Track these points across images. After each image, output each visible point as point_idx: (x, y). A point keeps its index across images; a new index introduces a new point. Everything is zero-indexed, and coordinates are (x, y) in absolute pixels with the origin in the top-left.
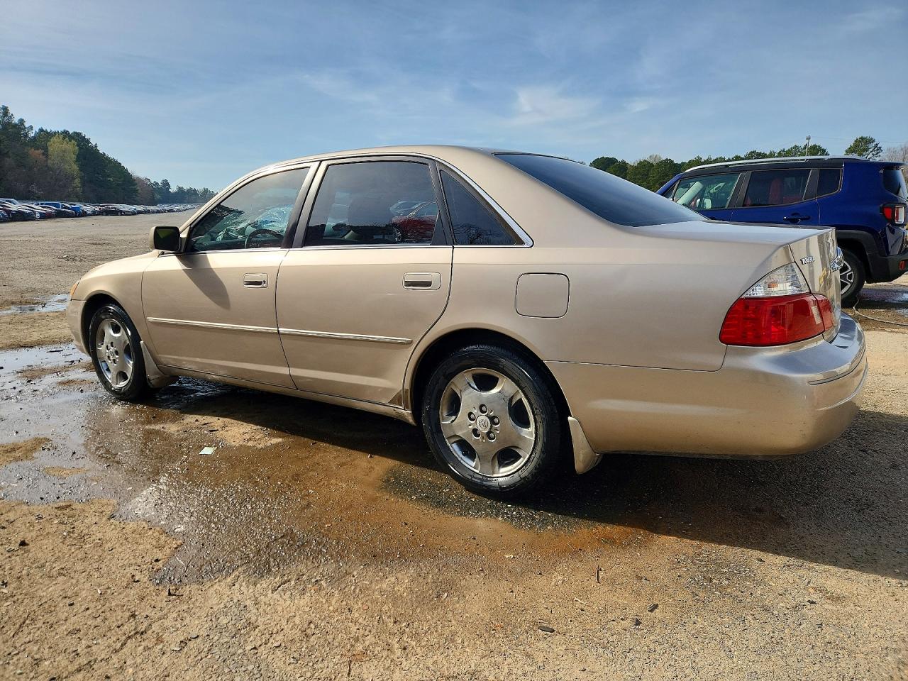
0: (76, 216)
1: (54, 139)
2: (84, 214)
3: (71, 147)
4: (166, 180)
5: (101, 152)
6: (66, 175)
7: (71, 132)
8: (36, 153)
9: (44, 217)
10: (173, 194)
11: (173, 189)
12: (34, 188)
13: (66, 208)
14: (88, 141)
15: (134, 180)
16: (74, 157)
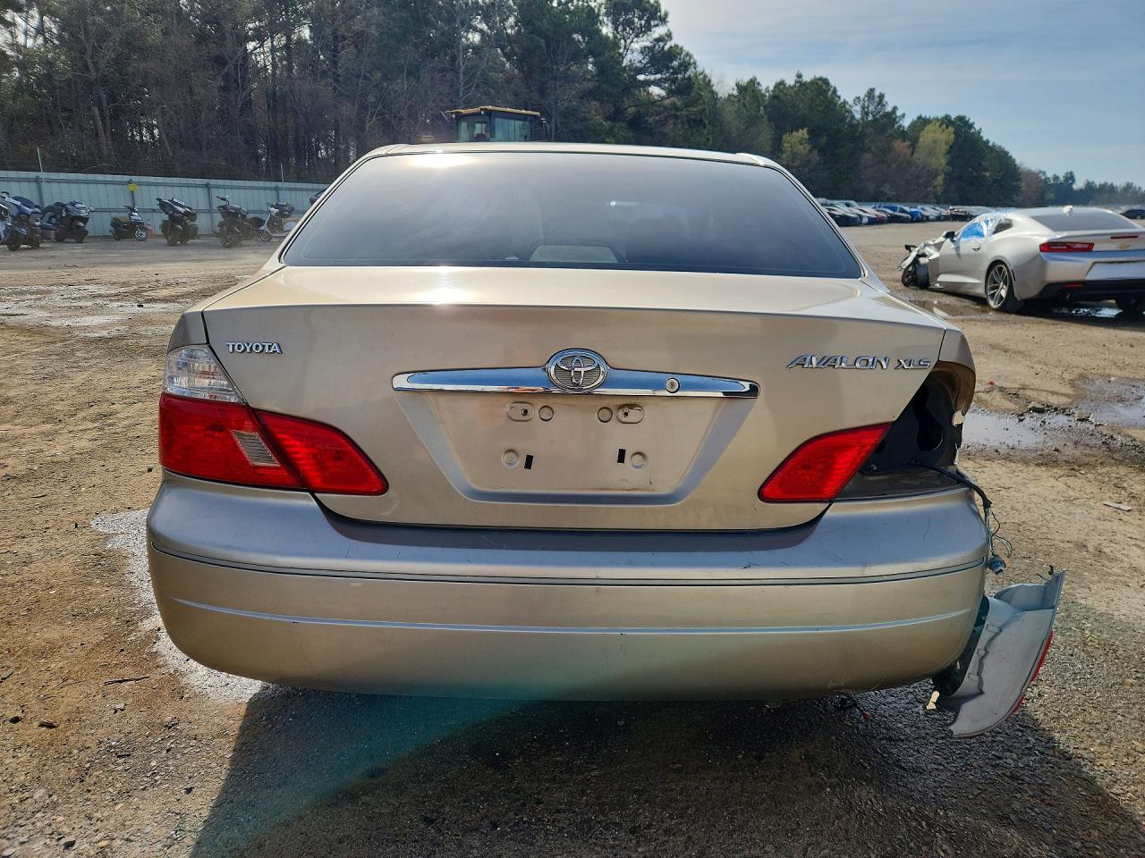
0: (912, 221)
1: (929, 127)
2: (925, 219)
3: (947, 136)
4: (1071, 173)
5: (985, 139)
6: (929, 171)
7: (953, 117)
8: (901, 146)
9: (874, 222)
10: (1077, 191)
11: (1079, 184)
12: (887, 189)
13: (904, 211)
14: (971, 126)
15: (1020, 174)
16: (945, 148)
